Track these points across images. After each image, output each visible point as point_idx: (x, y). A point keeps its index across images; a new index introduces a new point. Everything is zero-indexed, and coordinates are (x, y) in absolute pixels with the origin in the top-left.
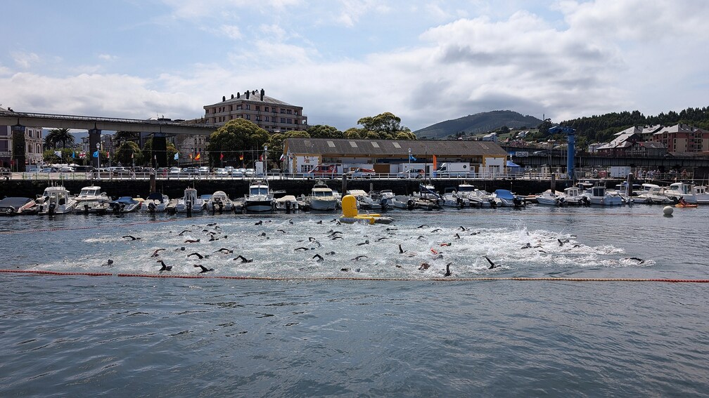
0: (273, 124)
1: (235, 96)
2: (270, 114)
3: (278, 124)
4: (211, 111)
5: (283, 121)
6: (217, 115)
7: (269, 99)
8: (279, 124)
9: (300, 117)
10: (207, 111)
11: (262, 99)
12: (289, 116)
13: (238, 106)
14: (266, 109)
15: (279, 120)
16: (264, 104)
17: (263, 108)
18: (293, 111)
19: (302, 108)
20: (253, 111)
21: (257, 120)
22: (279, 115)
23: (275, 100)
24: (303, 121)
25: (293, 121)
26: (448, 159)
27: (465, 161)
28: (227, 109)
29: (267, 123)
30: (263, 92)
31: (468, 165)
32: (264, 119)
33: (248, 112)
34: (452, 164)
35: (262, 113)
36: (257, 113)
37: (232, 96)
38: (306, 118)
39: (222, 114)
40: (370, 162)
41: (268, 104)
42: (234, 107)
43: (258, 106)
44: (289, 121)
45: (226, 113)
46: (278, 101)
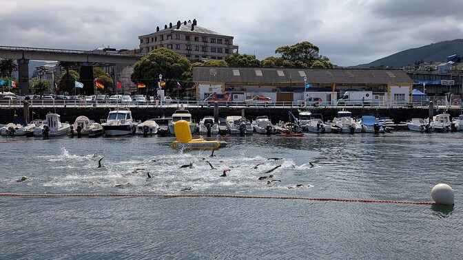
0: (203, 53)
1: (168, 26)
2: (200, 43)
3: (208, 54)
4: (145, 41)
5: (213, 50)
6: (151, 44)
7: (200, 29)
8: (210, 53)
9: (230, 46)
10: (142, 41)
11: (192, 29)
12: (219, 45)
13: (168, 36)
14: (196, 39)
15: (209, 50)
16: (194, 34)
17: (193, 38)
18: (223, 40)
19: (232, 38)
20: (183, 41)
21: (187, 49)
22: (209, 44)
23: (207, 30)
24: (235, 51)
25: (224, 50)
26: (353, 88)
27: (369, 90)
28: (158, 39)
29: (197, 53)
30: (195, 22)
31: (370, 93)
32: (194, 48)
33: (178, 41)
34: (355, 93)
35: (192, 43)
36: (186, 42)
37: (166, 26)
38: (237, 47)
39: (154, 44)
40: (274, 91)
41: (198, 34)
42: (165, 37)
43: (188, 36)
44: (220, 50)
45: (158, 43)
46: (210, 31)
